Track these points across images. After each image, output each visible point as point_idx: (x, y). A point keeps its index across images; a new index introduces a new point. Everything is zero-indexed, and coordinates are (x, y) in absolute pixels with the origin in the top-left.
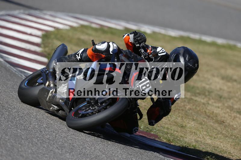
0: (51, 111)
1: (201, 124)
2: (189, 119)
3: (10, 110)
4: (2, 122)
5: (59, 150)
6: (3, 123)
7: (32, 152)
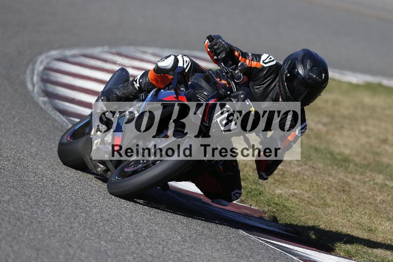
2: (382, 218)
3: (88, 209)
4: (75, 229)
6: (77, 231)
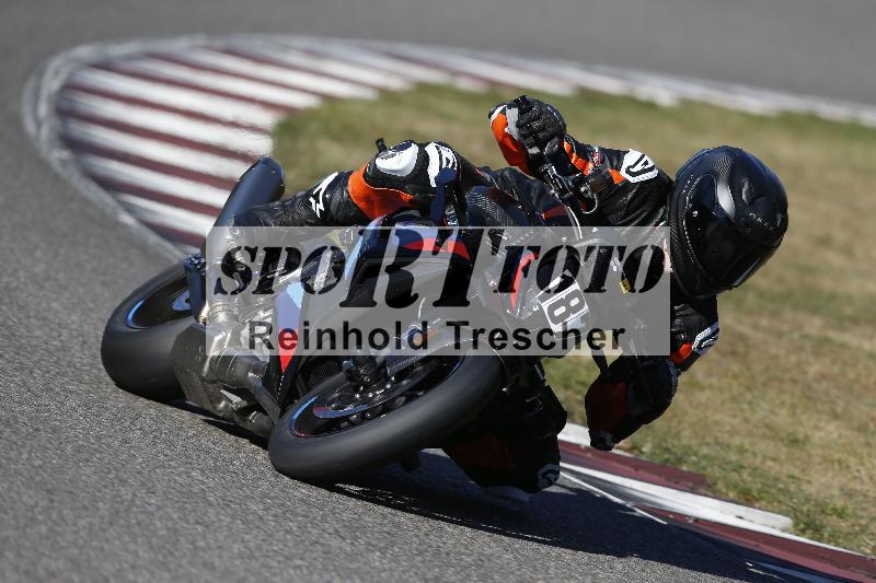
0: (221, 415)
1: (862, 429)
2: (819, 412)
5: (344, 539)
7: (248, 552)
